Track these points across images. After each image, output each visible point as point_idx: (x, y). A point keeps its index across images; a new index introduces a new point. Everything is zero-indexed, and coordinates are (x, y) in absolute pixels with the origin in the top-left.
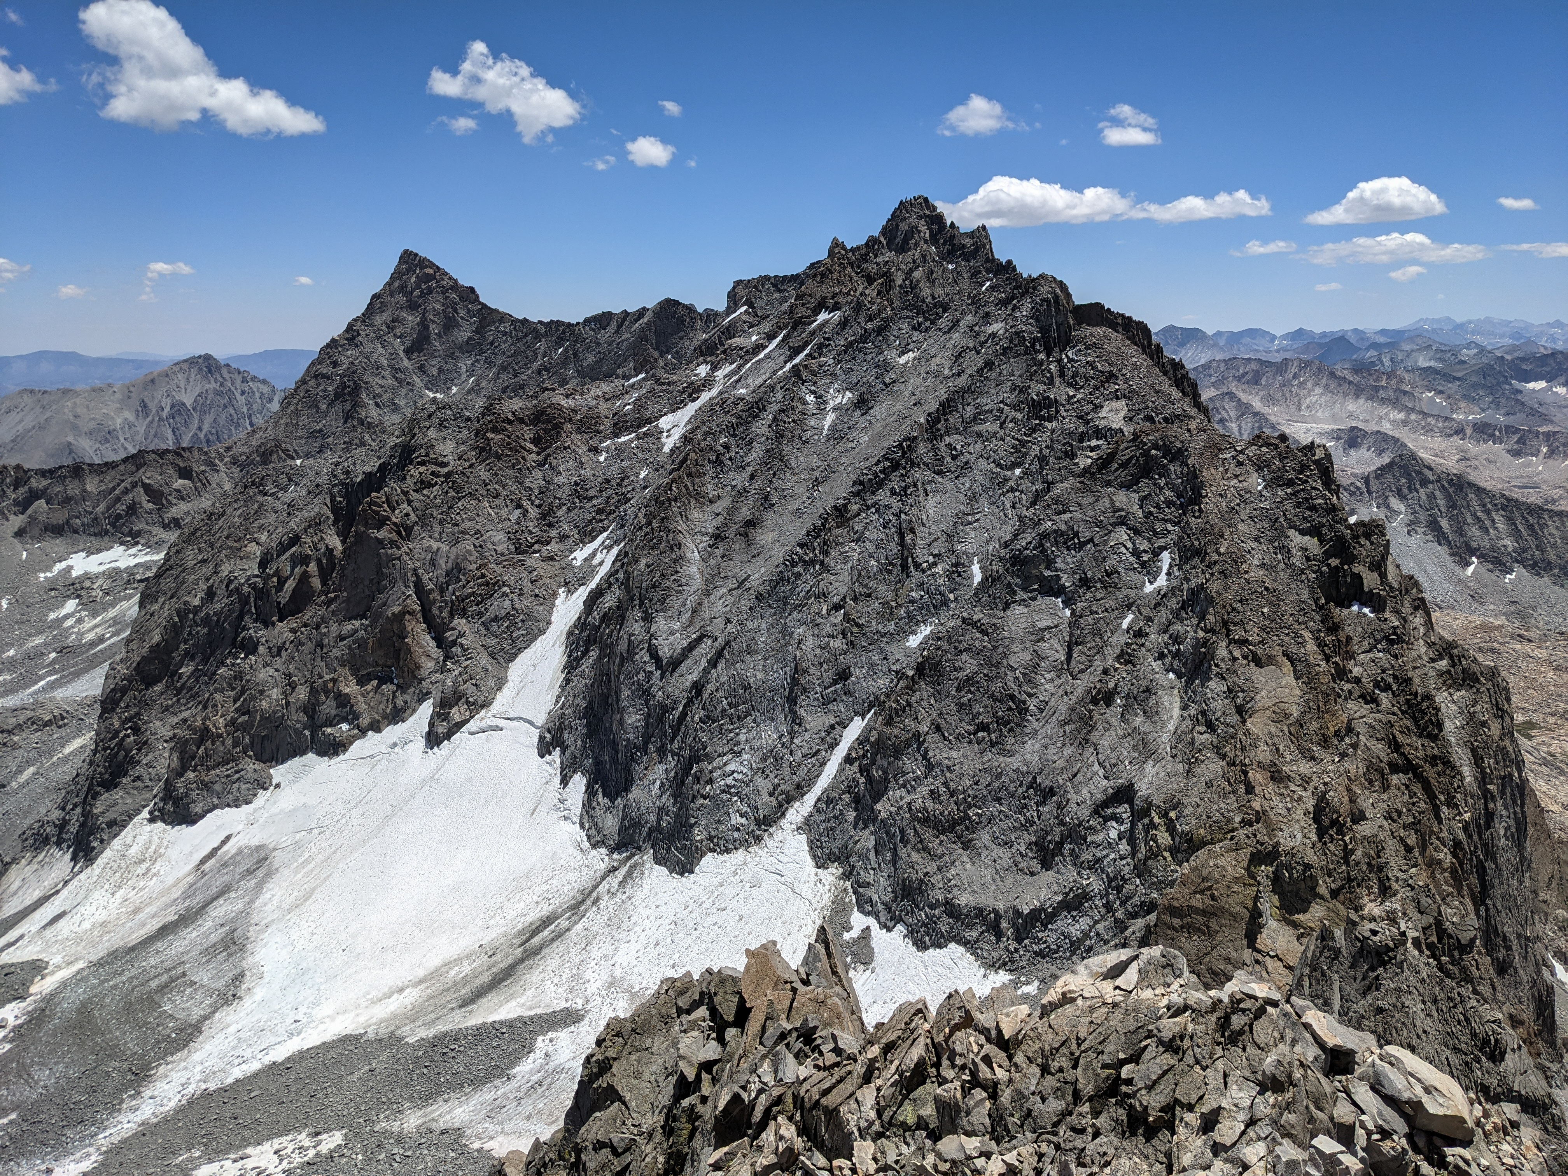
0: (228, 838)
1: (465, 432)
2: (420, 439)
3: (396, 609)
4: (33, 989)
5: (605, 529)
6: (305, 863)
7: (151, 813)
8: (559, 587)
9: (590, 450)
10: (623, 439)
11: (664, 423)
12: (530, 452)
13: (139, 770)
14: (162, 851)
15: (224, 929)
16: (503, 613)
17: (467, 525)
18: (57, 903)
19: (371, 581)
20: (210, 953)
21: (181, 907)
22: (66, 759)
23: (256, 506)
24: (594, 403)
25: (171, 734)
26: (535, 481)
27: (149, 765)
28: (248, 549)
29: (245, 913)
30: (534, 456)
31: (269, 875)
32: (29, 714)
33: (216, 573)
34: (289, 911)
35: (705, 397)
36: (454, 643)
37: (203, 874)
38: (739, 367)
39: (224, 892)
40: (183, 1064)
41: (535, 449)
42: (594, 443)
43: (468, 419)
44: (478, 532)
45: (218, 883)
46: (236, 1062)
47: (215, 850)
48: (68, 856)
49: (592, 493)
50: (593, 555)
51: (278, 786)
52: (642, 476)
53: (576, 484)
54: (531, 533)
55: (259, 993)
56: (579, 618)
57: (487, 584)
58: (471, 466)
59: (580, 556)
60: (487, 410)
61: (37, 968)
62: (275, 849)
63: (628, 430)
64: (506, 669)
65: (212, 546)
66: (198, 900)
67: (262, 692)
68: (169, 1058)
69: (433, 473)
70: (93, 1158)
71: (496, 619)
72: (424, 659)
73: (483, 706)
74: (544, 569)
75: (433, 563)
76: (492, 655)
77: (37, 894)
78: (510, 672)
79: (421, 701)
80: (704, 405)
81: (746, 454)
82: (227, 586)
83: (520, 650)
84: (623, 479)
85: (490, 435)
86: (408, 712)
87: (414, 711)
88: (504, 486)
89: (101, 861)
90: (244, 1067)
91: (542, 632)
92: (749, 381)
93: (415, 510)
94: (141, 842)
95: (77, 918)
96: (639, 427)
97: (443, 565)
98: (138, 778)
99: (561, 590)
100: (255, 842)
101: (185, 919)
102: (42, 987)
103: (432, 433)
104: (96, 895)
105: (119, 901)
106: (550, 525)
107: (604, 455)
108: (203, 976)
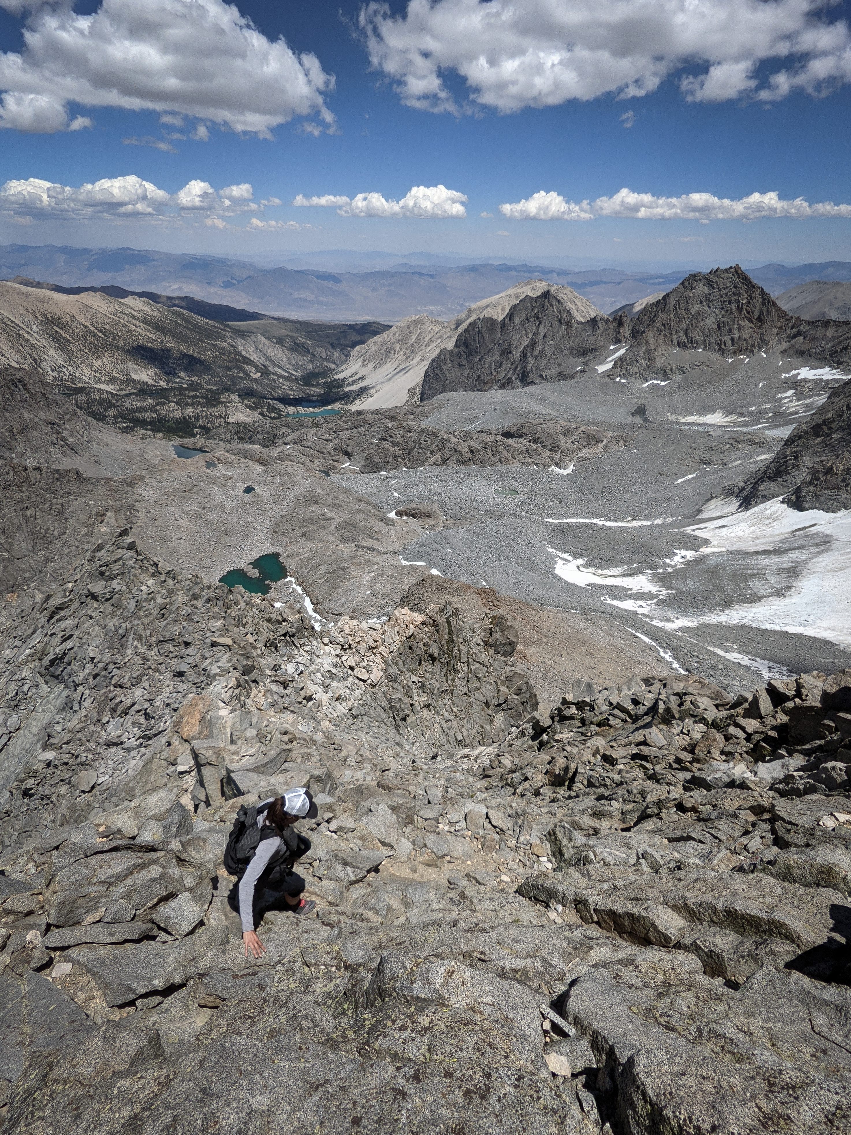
0: (814, 525)
4: (702, 550)
7: (783, 499)
13: (788, 477)
14: (781, 517)
15: (792, 564)
18: (726, 520)
20: (781, 571)
21: (777, 546)
22: (756, 462)
25: (812, 465)
27: (793, 477)
29: (806, 562)
31: (827, 550)
32: (750, 436)
34: (828, 571)
37: (794, 536)
39: (800, 548)
40: (747, 610)
45: (799, 543)
47: (805, 528)
48: (739, 503)
55: (794, 600)
61: (706, 542)
62: (836, 540)
66: (786, 546)
68: (742, 604)
70: (694, 623)
77: (719, 514)
89: (751, 511)
90: (772, 626)
94: (773, 510)
95: (731, 530)
98: (786, 481)
100: (827, 532)
101: (776, 552)
102: (705, 550)
104: (743, 524)
105: (751, 531)
108: (773, 580)
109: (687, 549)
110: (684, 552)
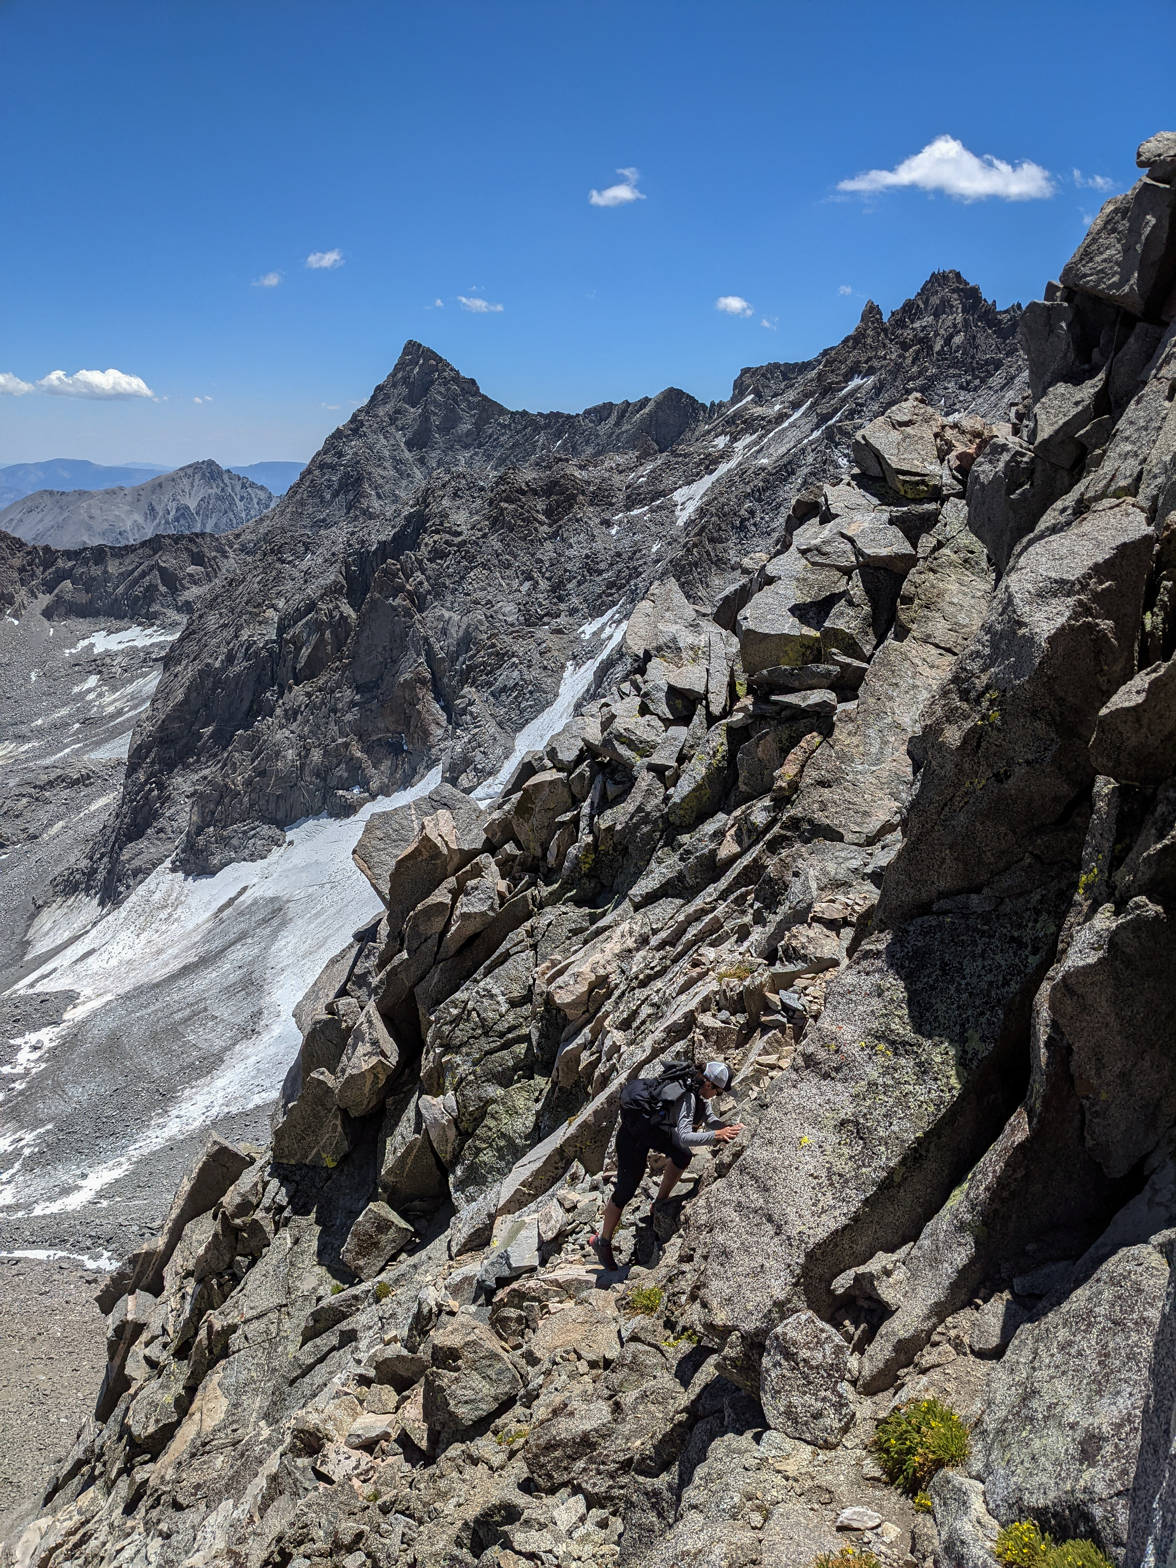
0: (245, 889)
1: (479, 501)
2: (434, 508)
3: (407, 676)
4: (66, 1016)
5: (614, 603)
6: (318, 915)
7: (173, 862)
8: (567, 660)
9: (602, 523)
10: (635, 512)
11: (678, 496)
12: (542, 523)
13: (162, 822)
14: (183, 898)
15: (241, 971)
16: (511, 683)
17: (479, 594)
18: (86, 941)
19: (384, 647)
20: (230, 991)
21: (202, 950)
22: (92, 816)
23: (274, 573)
24: (607, 475)
25: (192, 789)
26: (547, 551)
27: (171, 818)
28: (267, 614)
29: (261, 958)
30: (545, 527)
31: (284, 924)
32: (59, 772)
33: (236, 636)
34: (304, 957)
35: (723, 468)
36: (464, 712)
37: (222, 921)
38: (761, 438)
39: (241, 937)
40: (206, 1089)
41: (547, 521)
42: (606, 515)
43: (482, 489)
44: (489, 602)
45: (237, 929)
46: (256, 1090)
47: (231, 901)
48: (96, 901)
49: (603, 566)
50: (602, 629)
51: (291, 843)
52: (655, 549)
53: (587, 557)
54: (540, 605)
56: (588, 690)
57: (497, 654)
58: (484, 536)
59: (588, 629)
60: (502, 479)
61: (70, 998)
62: (288, 901)
63: (641, 503)
64: (514, 739)
65: (232, 611)
66: (217, 944)
67: (278, 754)
68: (194, 1083)
69: (447, 542)
70: (125, 1167)
71: (504, 689)
72: (433, 726)
73: (490, 774)
74: (553, 642)
75: (445, 632)
76: (500, 724)
77: (67, 935)
78: (516, 742)
79: (429, 767)
80: (721, 478)
81: (772, 520)
82: (247, 650)
83: (527, 722)
84: (634, 553)
85: (504, 505)
86: (417, 777)
87: (423, 776)
88: (515, 557)
89: (127, 905)
90: (264, 1095)
91: (549, 704)
92: (771, 450)
93: (428, 579)
94: (164, 890)
95: (105, 956)
96: (653, 500)
97: (455, 633)
98: (161, 830)
99: (569, 663)
100: (270, 894)
101: (205, 962)
102: (74, 1015)
103: (446, 502)
104: (123, 935)
105: (143, 942)
106: (561, 599)
107: (616, 528)
108: (223, 1011)
109: (36, 1028)
110: (32, 1038)
